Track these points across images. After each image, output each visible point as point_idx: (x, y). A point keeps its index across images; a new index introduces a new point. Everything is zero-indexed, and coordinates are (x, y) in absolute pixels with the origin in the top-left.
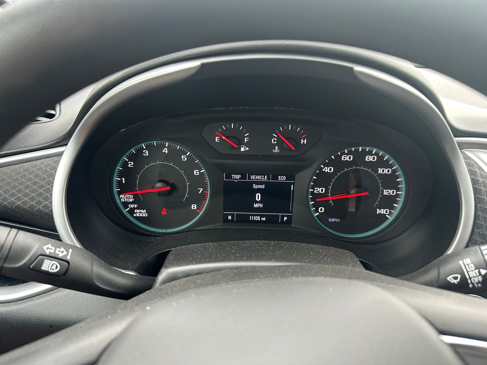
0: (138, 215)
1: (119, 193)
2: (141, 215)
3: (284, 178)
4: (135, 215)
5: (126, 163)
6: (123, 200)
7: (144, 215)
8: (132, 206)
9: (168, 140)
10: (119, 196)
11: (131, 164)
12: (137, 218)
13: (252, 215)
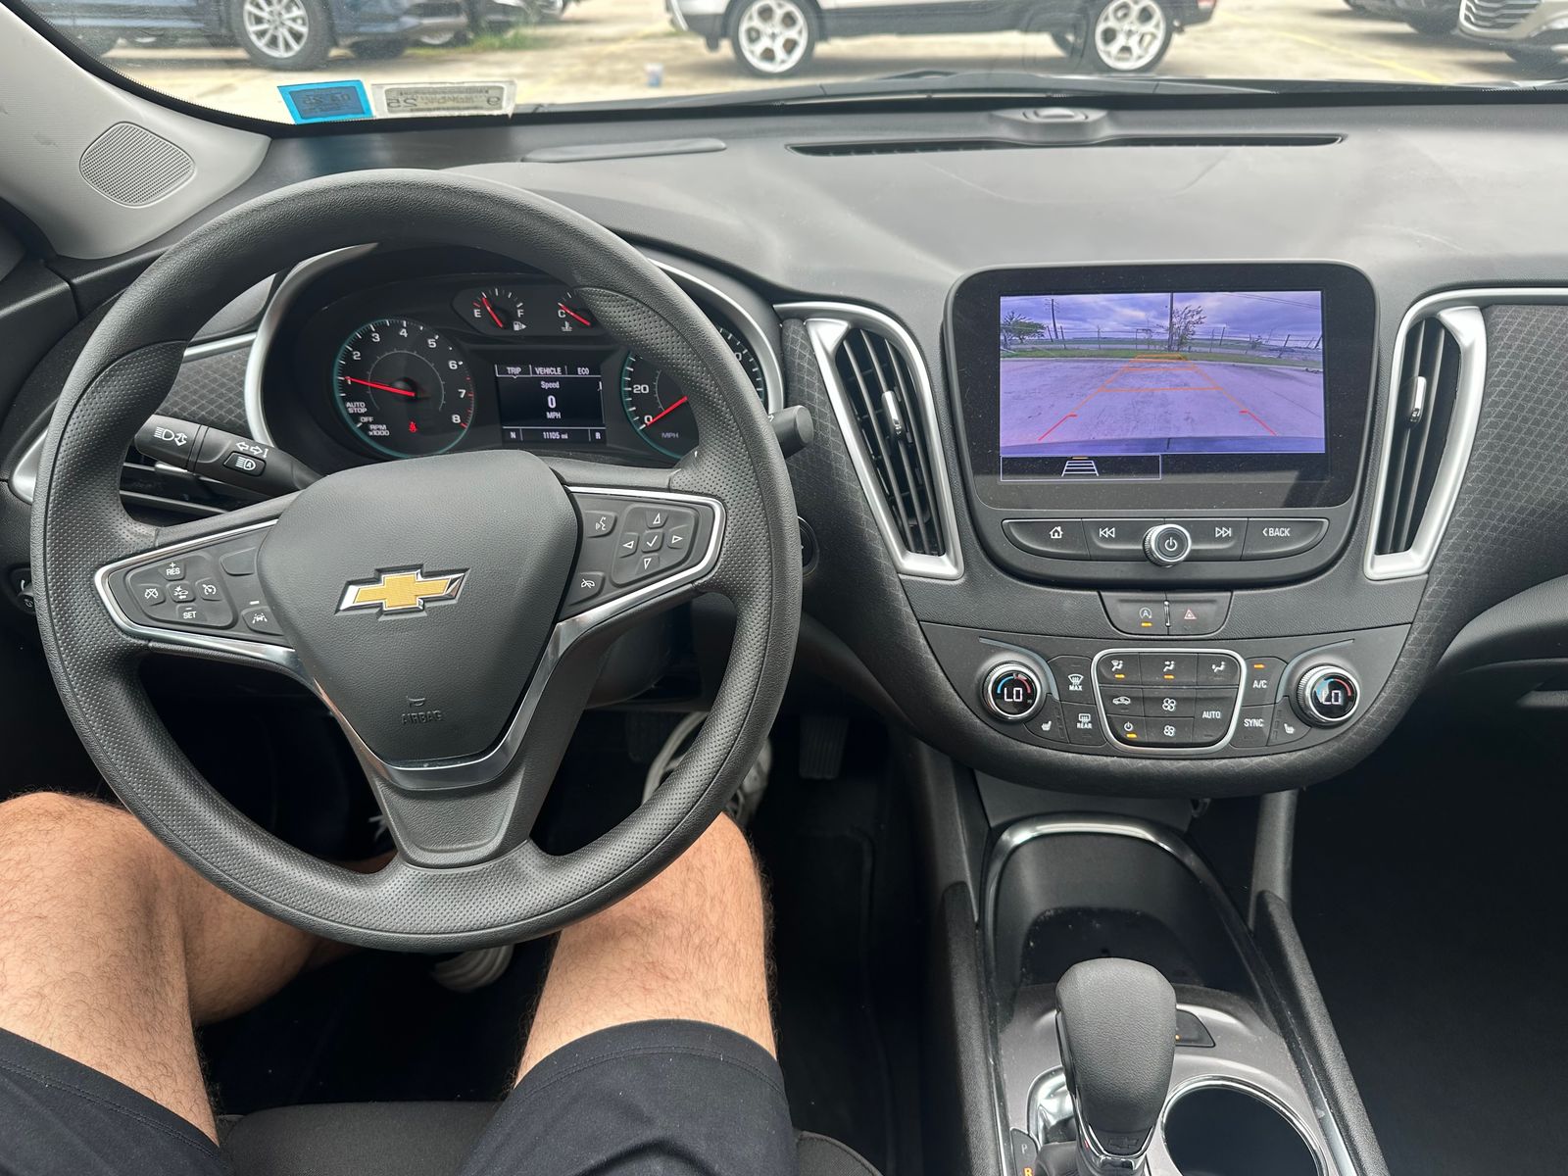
0: (375, 434)
1: (345, 400)
2: (380, 433)
3: (587, 371)
4: (371, 433)
5: (349, 355)
6: (351, 411)
7: (384, 433)
8: (366, 419)
9: (404, 317)
10: (345, 404)
11: (357, 355)
12: (374, 438)
13: (546, 431)
